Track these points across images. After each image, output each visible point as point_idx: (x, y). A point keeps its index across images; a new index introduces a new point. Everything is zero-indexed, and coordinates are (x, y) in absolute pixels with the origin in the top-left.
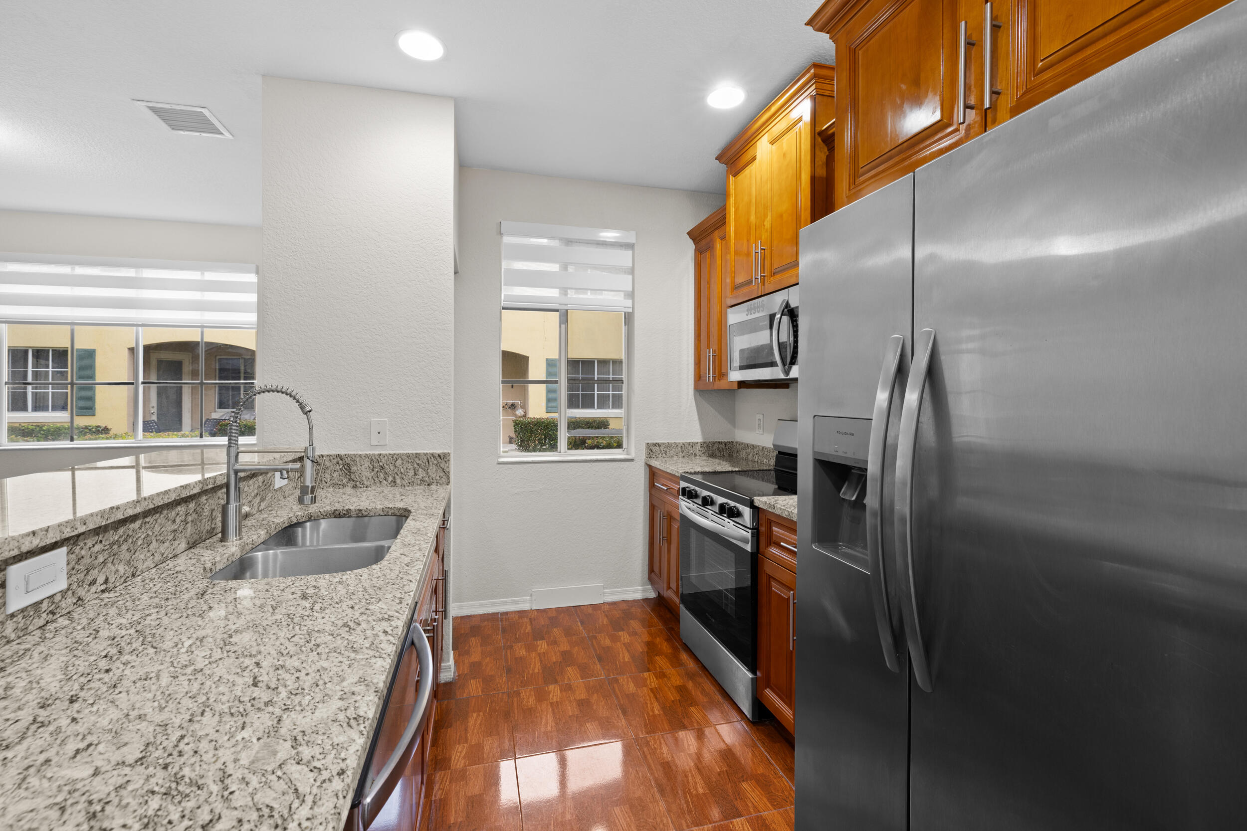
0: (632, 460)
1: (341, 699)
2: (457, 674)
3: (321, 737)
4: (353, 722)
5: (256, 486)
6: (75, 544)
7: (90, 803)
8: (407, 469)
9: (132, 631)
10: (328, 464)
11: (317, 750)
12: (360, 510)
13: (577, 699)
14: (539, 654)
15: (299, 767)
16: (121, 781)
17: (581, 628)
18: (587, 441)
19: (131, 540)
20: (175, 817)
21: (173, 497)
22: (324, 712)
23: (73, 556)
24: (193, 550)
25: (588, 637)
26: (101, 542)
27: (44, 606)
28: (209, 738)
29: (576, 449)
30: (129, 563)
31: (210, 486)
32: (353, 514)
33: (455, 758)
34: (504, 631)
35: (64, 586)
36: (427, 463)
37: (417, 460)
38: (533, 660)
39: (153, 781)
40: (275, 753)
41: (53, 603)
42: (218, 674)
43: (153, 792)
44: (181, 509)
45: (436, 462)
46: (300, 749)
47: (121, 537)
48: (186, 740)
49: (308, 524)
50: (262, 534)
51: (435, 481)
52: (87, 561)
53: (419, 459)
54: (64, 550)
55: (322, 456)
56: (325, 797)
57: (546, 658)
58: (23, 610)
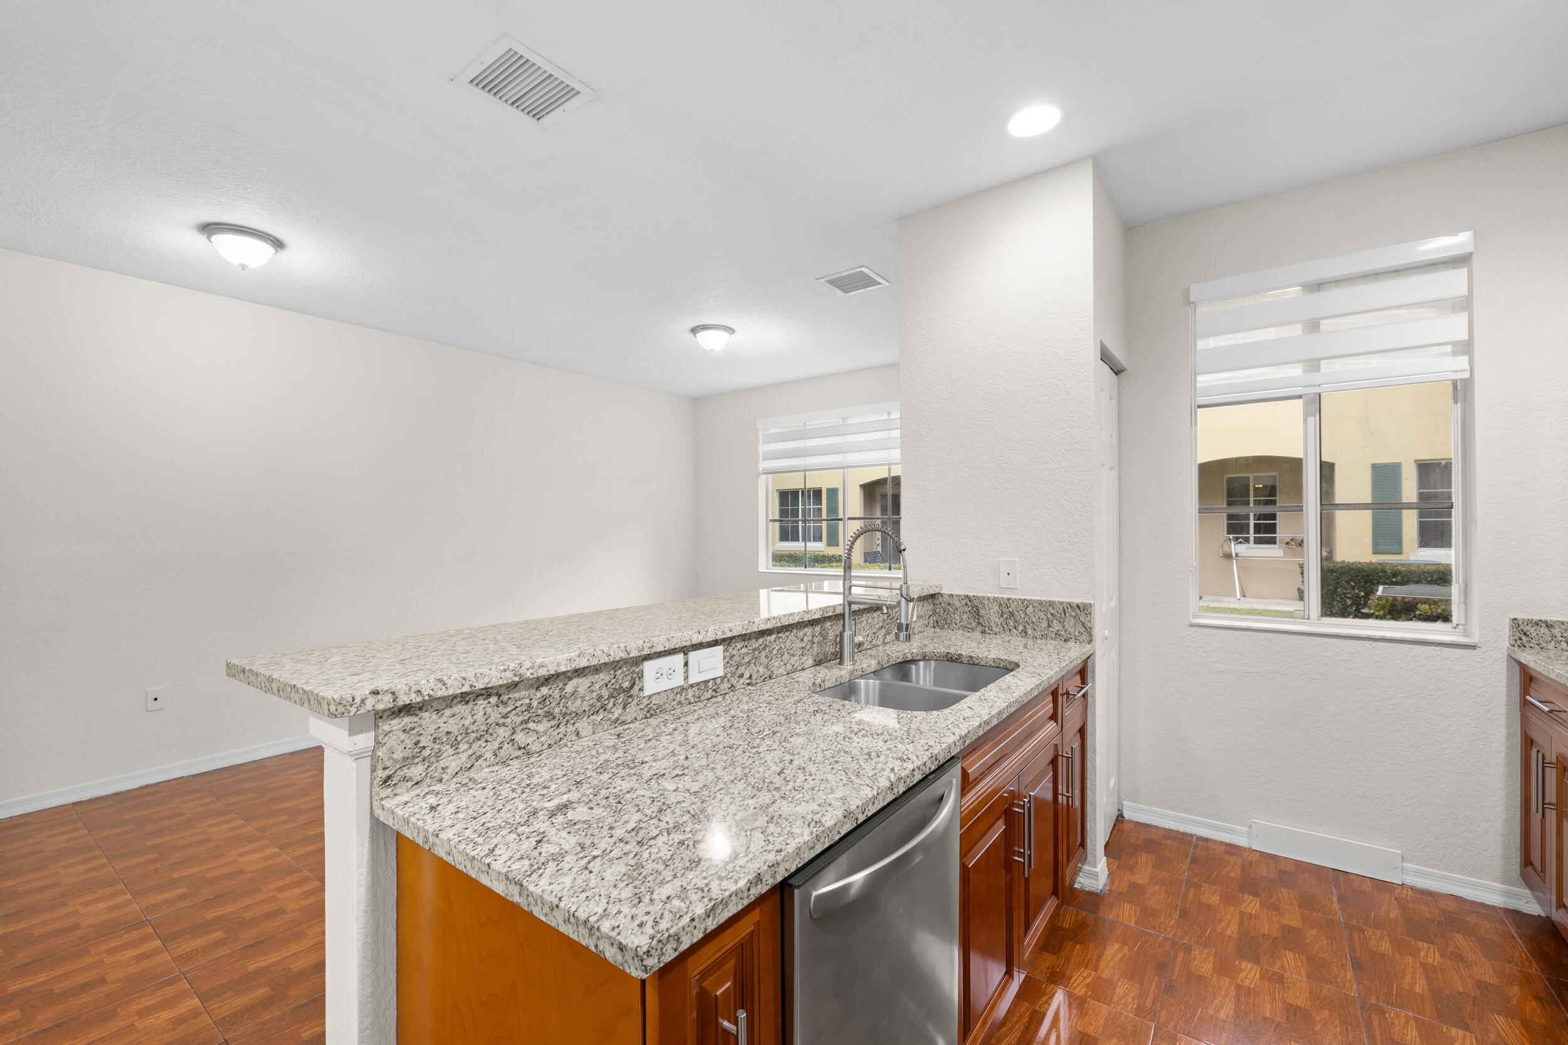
0: (1473, 647)
1: (819, 805)
2: (1108, 888)
3: (786, 824)
4: (813, 824)
5: (881, 619)
6: (729, 645)
7: (664, 804)
8: (1039, 618)
9: (745, 715)
10: (957, 604)
11: (779, 830)
12: (971, 657)
13: (1289, 1001)
14: (1242, 913)
15: (761, 835)
16: (682, 799)
17: (1336, 905)
18: (1419, 606)
19: (768, 650)
20: (688, 830)
21: (797, 619)
22: (802, 809)
23: (728, 654)
24: (817, 667)
25: (1346, 924)
26: (746, 646)
27: (710, 684)
28: (733, 795)
29: (1394, 618)
30: (766, 667)
31: (830, 614)
32: (965, 660)
33: (1075, 981)
34: (1194, 861)
35: (721, 674)
36: (1063, 614)
37: (1050, 609)
38: (1229, 917)
39: (693, 806)
40: (756, 820)
41: (716, 684)
42: (766, 759)
43: (689, 812)
44: (808, 631)
45: (1073, 614)
46: (770, 825)
47: (761, 645)
48: (722, 792)
49: (921, 663)
50: (873, 665)
51: (1073, 636)
52: (737, 658)
53: (1054, 609)
54: (721, 648)
55: (952, 596)
56: (759, 860)
57: (1252, 923)
58: (698, 684)
